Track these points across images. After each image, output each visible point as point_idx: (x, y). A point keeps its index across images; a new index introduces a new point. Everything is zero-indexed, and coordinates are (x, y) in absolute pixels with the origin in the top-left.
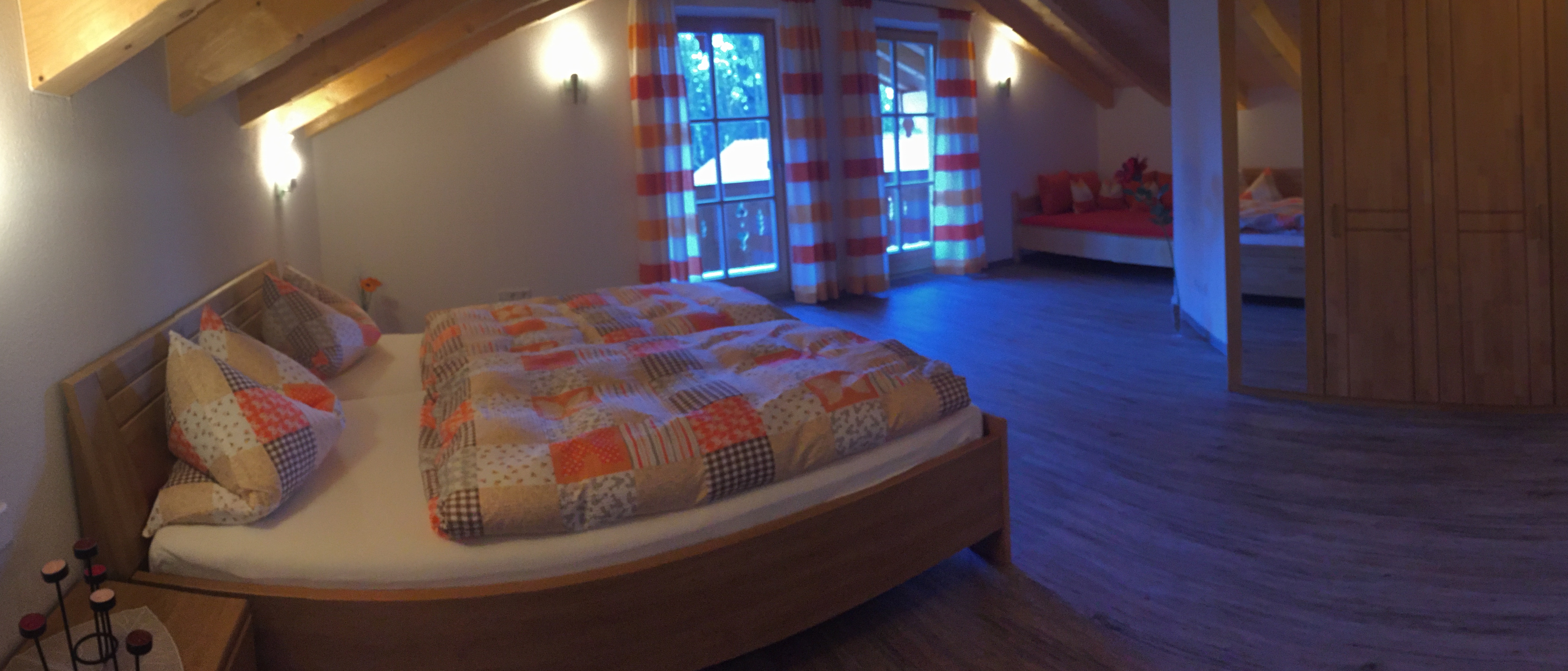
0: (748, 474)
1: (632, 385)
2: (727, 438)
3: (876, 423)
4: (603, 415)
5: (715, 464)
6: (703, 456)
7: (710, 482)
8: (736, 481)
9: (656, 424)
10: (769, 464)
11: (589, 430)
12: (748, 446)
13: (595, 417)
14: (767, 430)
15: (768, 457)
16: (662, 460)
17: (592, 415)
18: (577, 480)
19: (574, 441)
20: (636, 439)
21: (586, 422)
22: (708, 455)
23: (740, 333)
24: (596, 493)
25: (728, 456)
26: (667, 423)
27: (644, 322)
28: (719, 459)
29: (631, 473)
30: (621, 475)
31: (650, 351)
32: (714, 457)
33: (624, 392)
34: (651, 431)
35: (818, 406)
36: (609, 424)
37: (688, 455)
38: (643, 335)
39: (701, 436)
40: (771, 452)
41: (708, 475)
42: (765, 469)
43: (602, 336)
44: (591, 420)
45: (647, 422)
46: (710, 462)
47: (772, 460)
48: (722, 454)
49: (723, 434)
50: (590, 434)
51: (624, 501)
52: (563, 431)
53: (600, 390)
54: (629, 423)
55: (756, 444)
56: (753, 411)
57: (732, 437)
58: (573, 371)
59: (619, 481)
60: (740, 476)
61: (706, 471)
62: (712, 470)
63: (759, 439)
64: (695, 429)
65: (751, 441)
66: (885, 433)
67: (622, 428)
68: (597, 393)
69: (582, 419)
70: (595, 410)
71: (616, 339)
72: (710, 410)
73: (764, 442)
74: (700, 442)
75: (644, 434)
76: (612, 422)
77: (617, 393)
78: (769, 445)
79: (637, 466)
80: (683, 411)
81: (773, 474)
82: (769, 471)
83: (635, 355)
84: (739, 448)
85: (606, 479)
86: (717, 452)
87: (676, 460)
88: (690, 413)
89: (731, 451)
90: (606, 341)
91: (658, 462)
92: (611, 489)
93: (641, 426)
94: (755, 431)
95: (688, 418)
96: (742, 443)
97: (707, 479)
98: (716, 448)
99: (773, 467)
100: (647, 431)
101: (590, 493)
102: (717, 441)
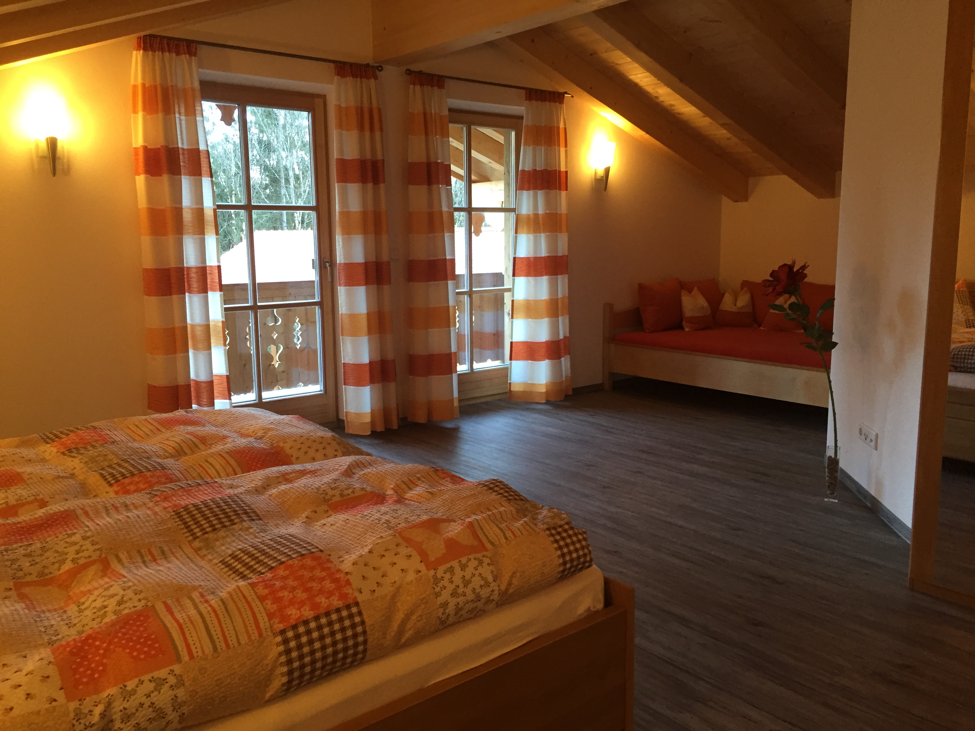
0: (335, 653)
1: (166, 549)
2: (307, 608)
3: (487, 584)
4: (130, 593)
5: (293, 644)
6: (275, 635)
7: (285, 669)
8: (319, 665)
9: (210, 597)
10: (361, 639)
11: (110, 618)
12: (334, 617)
13: (118, 598)
14: (357, 594)
15: (359, 629)
16: (221, 645)
17: (113, 596)
18: (97, 691)
19: (89, 637)
20: (181, 621)
21: (105, 607)
22: (283, 632)
23: (303, 473)
24: (126, 705)
25: (309, 632)
26: (224, 595)
27: (169, 462)
28: (297, 637)
29: (177, 668)
30: (162, 673)
31: (186, 501)
32: (290, 634)
33: (155, 560)
34: (203, 608)
35: (416, 562)
36: (140, 606)
37: (255, 636)
38: (170, 479)
39: (272, 607)
40: (363, 623)
41: (283, 659)
42: (356, 645)
43: (111, 485)
44: (112, 603)
45: (195, 595)
46: (286, 641)
47: (364, 632)
48: (302, 629)
49: (302, 603)
50: (113, 624)
51: (169, 710)
52: (70, 625)
53: (120, 561)
54: (169, 602)
55: (345, 613)
56: (339, 571)
57: (315, 606)
58: (77, 538)
59: (160, 683)
60: (324, 658)
61: (280, 654)
62: (288, 652)
63: (348, 607)
64: (262, 599)
65: (338, 610)
66: (495, 597)
67: (160, 607)
68: (115, 565)
69: (98, 604)
70: (116, 589)
71: (132, 488)
72: (281, 572)
73: (354, 610)
74: (271, 616)
75: (193, 612)
76: (143, 602)
77: (144, 562)
78: (360, 613)
79: (185, 657)
80: (244, 577)
81: (365, 651)
82: (361, 648)
83: (165, 508)
84: (324, 621)
85: (142, 682)
86: (294, 627)
87: (239, 644)
88: (254, 578)
89: (313, 625)
90: (117, 493)
91: (215, 649)
92: (148, 696)
93: (188, 603)
94: (343, 596)
95: (253, 585)
96: (327, 614)
97: (281, 664)
98: (292, 622)
99: (365, 642)
100: (196, 607)
101: (118, 705)
102: (294, 613)
